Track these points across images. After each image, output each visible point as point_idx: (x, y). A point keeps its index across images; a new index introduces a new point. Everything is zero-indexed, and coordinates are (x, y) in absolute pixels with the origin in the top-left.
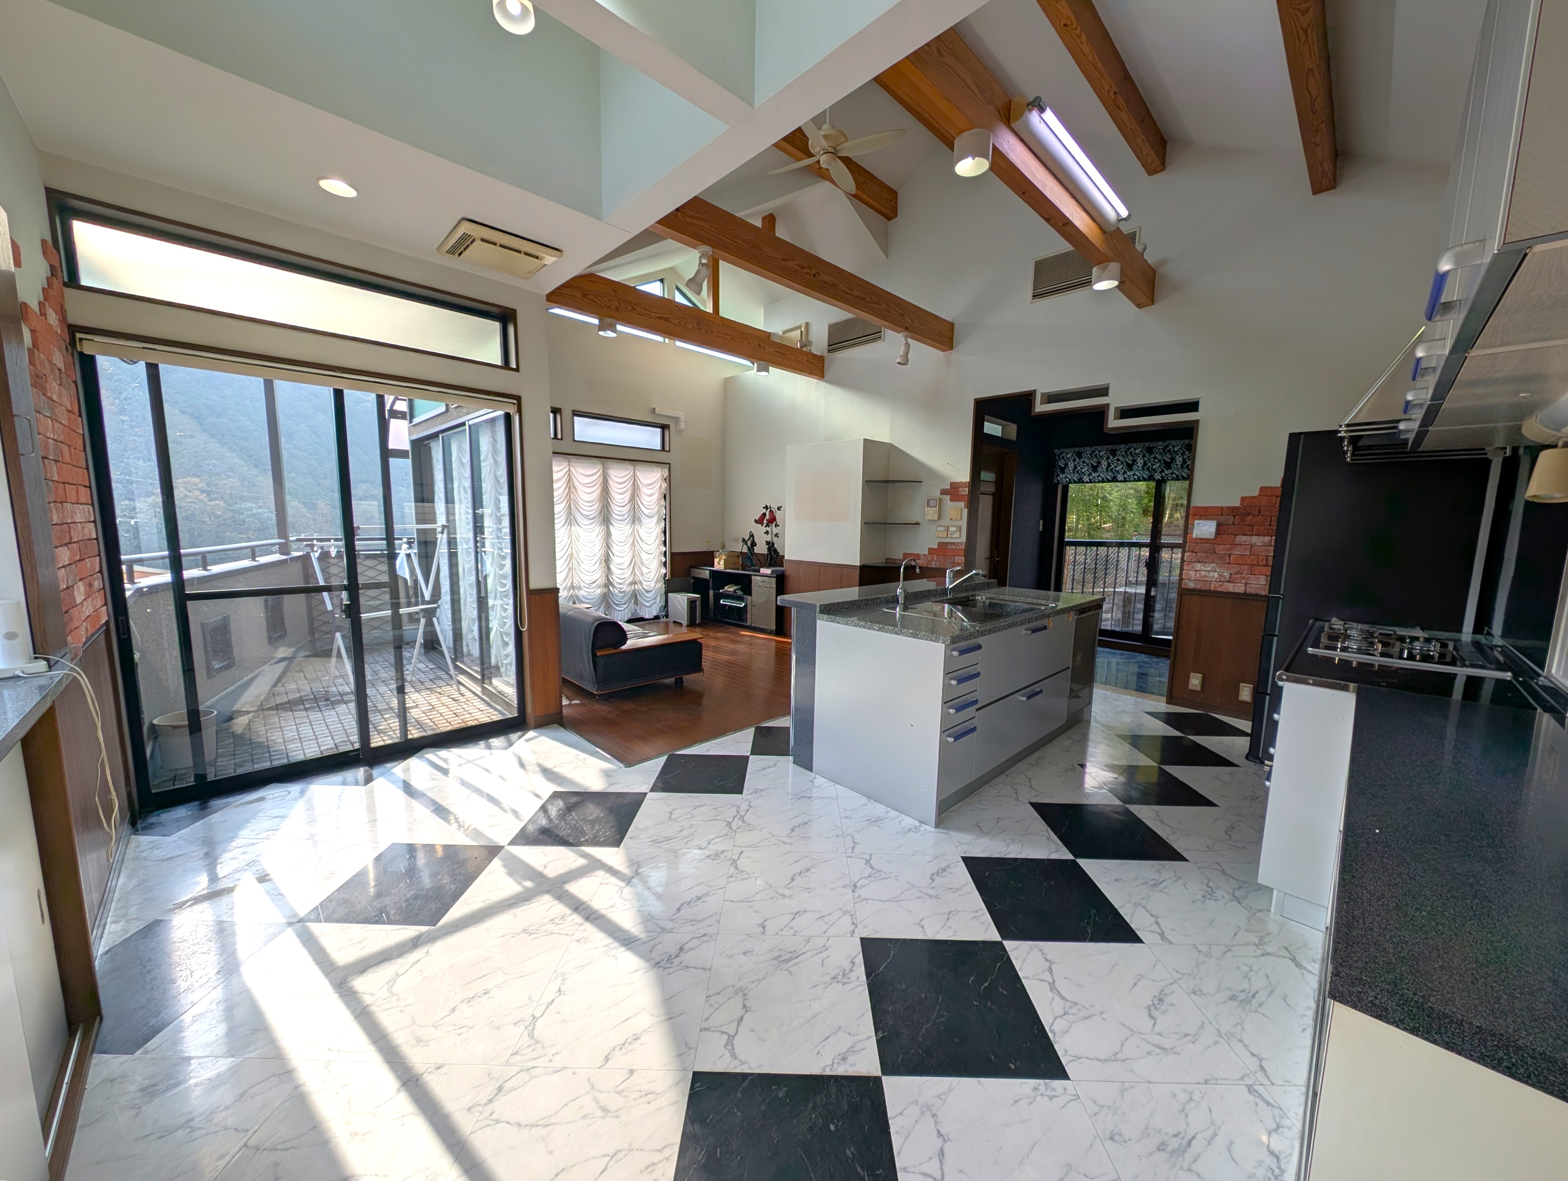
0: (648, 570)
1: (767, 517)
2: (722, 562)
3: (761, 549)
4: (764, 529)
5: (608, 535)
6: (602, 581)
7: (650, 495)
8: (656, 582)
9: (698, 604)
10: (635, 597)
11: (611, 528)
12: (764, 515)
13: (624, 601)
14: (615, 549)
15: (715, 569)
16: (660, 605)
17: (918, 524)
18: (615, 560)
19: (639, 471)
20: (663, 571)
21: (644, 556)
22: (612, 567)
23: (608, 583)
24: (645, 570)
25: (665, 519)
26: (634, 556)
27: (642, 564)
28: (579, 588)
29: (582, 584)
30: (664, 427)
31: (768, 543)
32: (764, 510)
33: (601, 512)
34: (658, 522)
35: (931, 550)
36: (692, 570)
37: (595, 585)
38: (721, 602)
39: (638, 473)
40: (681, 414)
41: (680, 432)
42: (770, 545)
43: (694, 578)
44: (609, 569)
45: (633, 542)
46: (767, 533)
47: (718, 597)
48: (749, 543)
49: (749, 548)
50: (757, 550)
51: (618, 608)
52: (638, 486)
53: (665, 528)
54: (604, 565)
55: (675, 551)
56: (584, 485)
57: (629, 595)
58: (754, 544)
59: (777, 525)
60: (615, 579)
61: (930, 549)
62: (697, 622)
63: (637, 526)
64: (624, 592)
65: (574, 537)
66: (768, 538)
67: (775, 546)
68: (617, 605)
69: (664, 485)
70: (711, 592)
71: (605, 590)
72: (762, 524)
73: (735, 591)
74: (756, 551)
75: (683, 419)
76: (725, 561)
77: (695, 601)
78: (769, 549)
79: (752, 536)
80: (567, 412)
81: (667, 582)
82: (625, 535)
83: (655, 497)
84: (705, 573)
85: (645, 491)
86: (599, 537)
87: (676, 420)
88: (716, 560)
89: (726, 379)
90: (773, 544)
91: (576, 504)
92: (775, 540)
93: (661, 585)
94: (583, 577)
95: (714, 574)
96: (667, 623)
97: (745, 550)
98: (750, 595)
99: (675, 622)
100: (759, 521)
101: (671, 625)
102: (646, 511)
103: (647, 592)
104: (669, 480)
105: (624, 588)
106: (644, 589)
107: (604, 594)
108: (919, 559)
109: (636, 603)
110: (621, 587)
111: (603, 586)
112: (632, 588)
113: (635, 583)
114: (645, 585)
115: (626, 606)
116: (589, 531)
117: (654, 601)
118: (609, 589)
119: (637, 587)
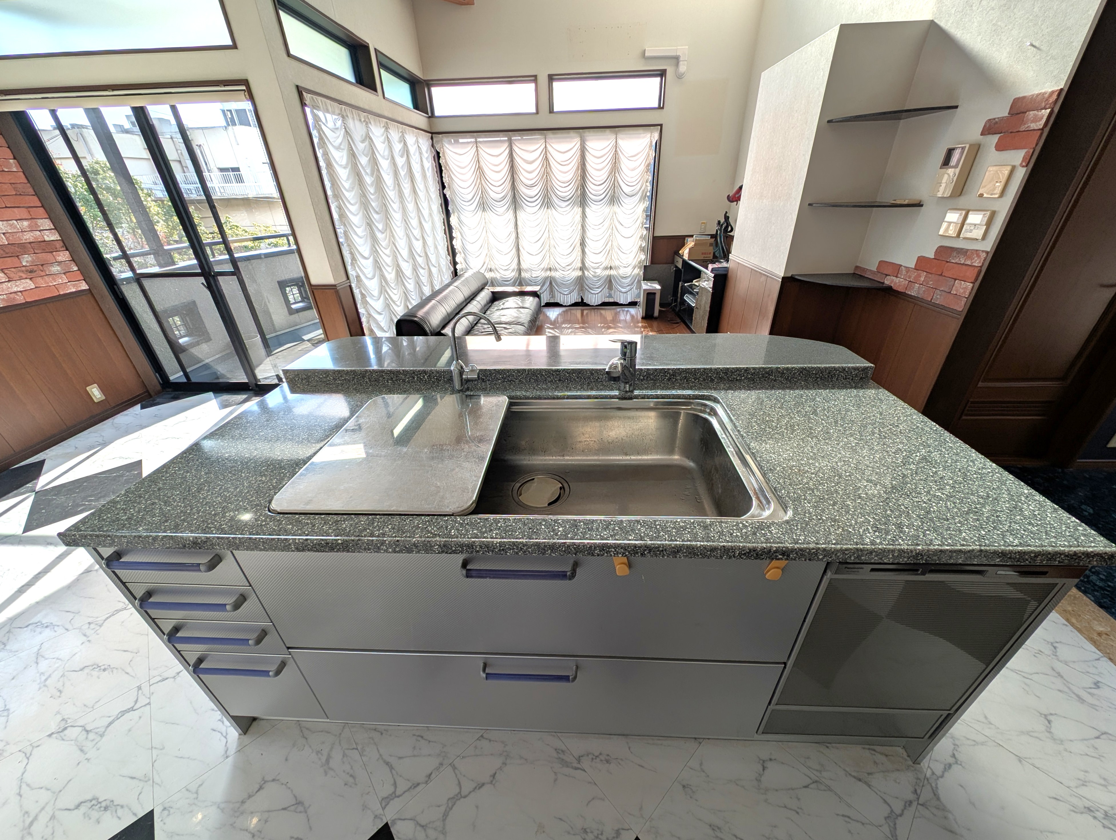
0: (625, 256)
2: (689, 251)
5: (584, 215)
6: (578, 264)
8: (634, 268)
10: (609, 282)
11: (588, 210)
13: (598, 285)
14: (591, 232)
16: (636, 292)
17: (919, 205)
18: (590, 244)
19: (622, 139)
20: (643, 257)
21: (622, 240)
22: (586, 250)
23: (583, 268)
24: (622, 255)
27: (619, 248)
28: (556, 270)
29: (558, 266)
30: (662, 74)
33: (577, 192)
34: (643, 200)
35: (921, 262)
36: (675, 256)
37: (570, 267)
38: (685, 297)
39: (620, 142)
40: (681, 49)
41: (680, 77)
43: (676, 266)
44: (584, 253)
45: (610, 225)
47: (684, 290)
48: (724, 227)
51: (593, 292)
52: (619, 158)
53: (650, 207)
54: (579, 247)
55: (656, 235)
56: (560, 163)
57: (604, 280)
60: (589, 263)
61: (919, 259)
62: (657, 316)
63: (616, 208)
64: (599, 276)
65: (550, 220)
68: (592, 289)
69: (653, 154)
71: (580, 273)
75: (681, 58)
80: (544, 79)
81: (645, 270)
82: (603, 218)
83: (640, 170)
84: (680, 262)
85: (625, 164)
86: (575, 220)
87: (676, 59)
88: (685, 249)
91: (553, 186)
93: (638, 273)
94: (559, 259)
100: (734, 198)
102: (627, 189)
103: (623, 278)
104: (658, 146)
105: (599, 272)
106: (619, 275)
107: (578, 277)
108: (897, 277)
109: (610, 287)
110: (597, 271)
111: (577, 269)
112: (608, 272)
113: (611, 268)
114: (622, 271)
115: (600, 290)
116: (565, 213)
117: (629, 287)
118: (583, 272)
119: (613, 272)
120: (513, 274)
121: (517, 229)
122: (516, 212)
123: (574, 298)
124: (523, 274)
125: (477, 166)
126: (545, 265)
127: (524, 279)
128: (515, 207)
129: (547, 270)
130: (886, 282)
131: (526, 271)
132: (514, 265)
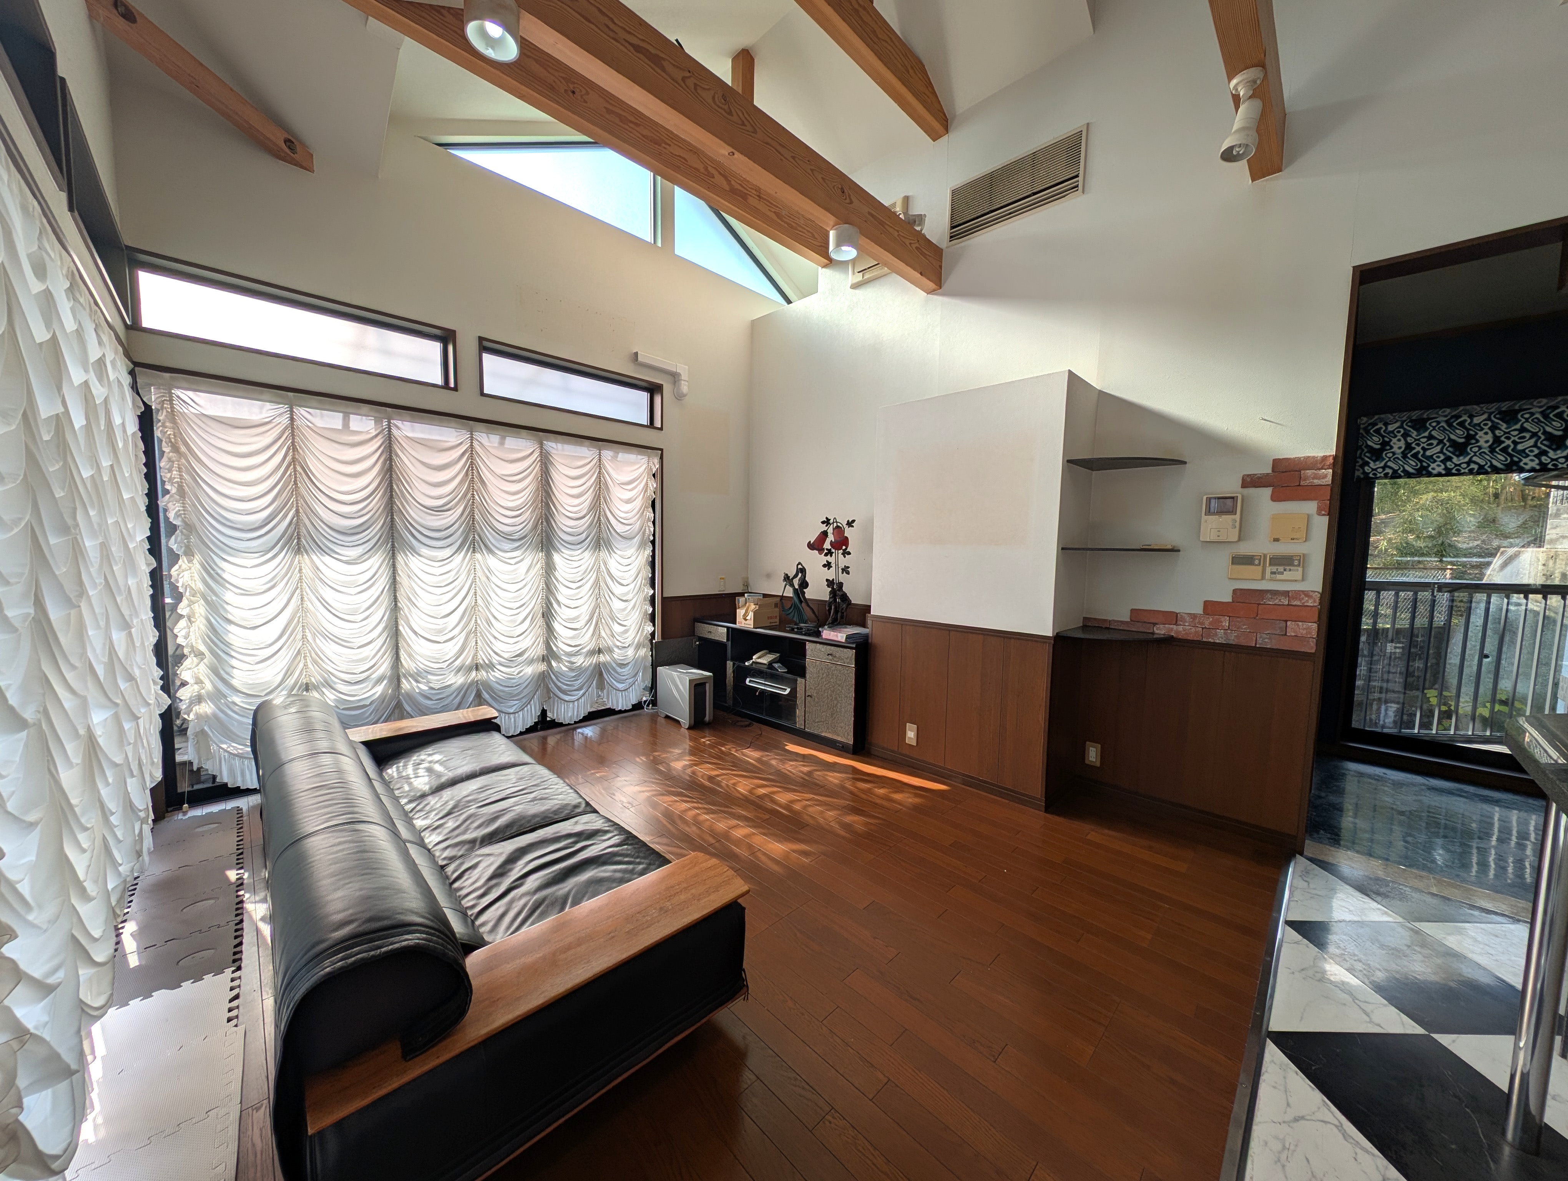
0: (623, 629)
1: (831, 538)
2: (751, 616)
3: (817, 591)
4: (823, 559)
5: (549, 568)
6: (539, 650)
7: (628, 501)
8: (637, 649)
9: (709, 688)
10: (599, 674)
11: (556, 557)
12: (825, 534)
13: (577, 684)
14: (563, 594)
15: (737, 626)
16: (643, 686)
17: (1174, 550)
18: (562, 614)
19: (608, 460)
20: (650, 628)
21: (617, 605)
22: (556, 625)
23: (549, 655)
24: (617, 628)
25: (653, 542)
26: (597, 606)
27: (613, 619)
28: (491, 666)
29: (495, 659)
30: (653, 389)
31: (830, 583)
32: (824, 527)
33: (535, 527)
34: (642, 545)
35: (1210, 607)
36: (698, 625)
37: (520, 659)
38: (747, 682)
39: (605, 461)
40: (682, 369)
41: (680, 398)
42: (836, 588)
43: (700, 639)
44: (550, 629)
45: (597, 581)
46: (828, 565)
47: (742, 673)
48: (796, 582)
49: (795, 590)
50: (809, 593)
51: (567, 698)
52: (606, 484)
53: (653, 556)
54: (540, 621)
55: (669, 594)
56: (502, 477)
57: (589, 672)
58: (804, 584)
59: (846, 553)
60: (561, 646)
61: (1207, 604)
62: (707, 718)
63: (604, 554)
64: (579, 667)
65: (479, 573)
66: (831, 574)
67: (845, 589)
68: (564, 692)
69: (653, 485)
70: (730, 664)
71: (542, 667)
72: (821, 550)
73: (770, 664)
74: (807, 596)
75: (684, 376)
76: (756, 613)
77: (703, 684)
78: (833, 593)
79: (803, 571)
80: (467, 343)
81: (655, 648)
82: (583, 568)
83: (638, 503)
84: (719, 632)
85: (618, 494)
86: (533, 572)
87: (675, 377)
88: (740, 612)
89: (753, 322)
90: (841, 585)
91: (486, 513)
92: (843, 578)
93: (645, 652)
94: (498, 646)
95: (736, 634)
96: (654, 718)
97: (789, 592)
98: (803, 675)
99: (667, 717)
100: (816, 546)
101: (661, 720)
102: (620, 528)
103: (622, 665)
104: (659, 476)
105: (579, 660)
106: (614, 660)
107: (540, 674)
108: (1176, 624)
109: (601, 685)
110: (573, 659)
111: (538, 660)
112: (594, 660)
113: (600, 651)
114: (617, 654)
115: (581, 692)
116: (513, 561)
117: (632, 680)
118: (550, 665)
119: (602, 658)
120: (379, 689)
121: (395, 591)
122: (394, 557)
123: (529, 717)
124: (405, 685)
125: (289, 458)
126: (467, 659)
127: (409, 696)
128: (393, 546)
129: (470, 669)
130: (1156, 631)
131: (417, 676)
132: (384, 667)
